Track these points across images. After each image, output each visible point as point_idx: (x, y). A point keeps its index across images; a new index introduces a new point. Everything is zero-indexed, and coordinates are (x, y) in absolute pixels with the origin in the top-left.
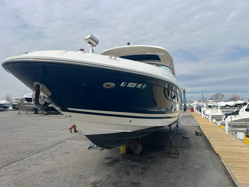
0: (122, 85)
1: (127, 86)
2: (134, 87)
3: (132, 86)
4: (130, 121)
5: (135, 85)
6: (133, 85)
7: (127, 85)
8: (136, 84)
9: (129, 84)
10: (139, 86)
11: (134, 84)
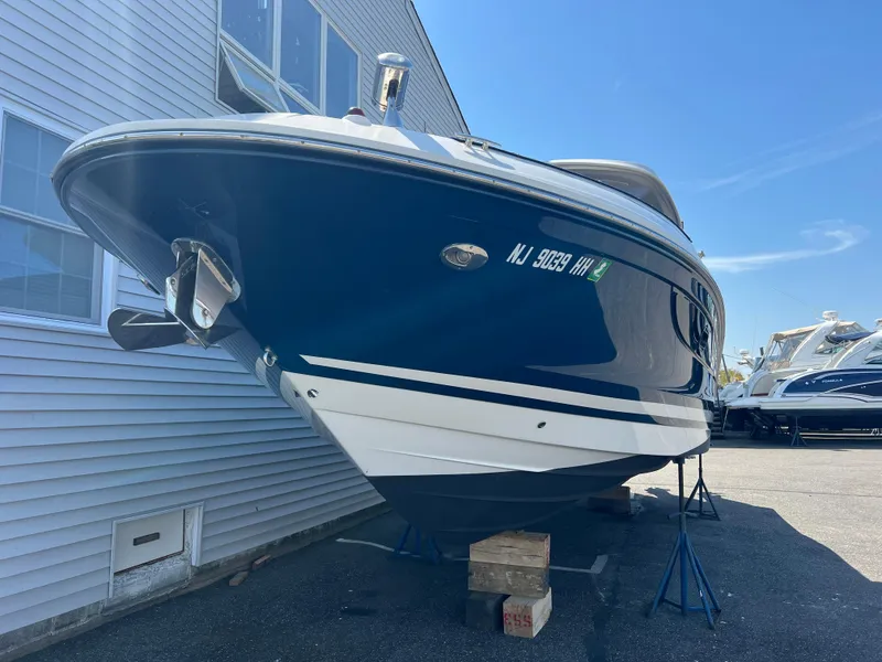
0: (515, 256)
1: (535, 265)
2: (559, 270)
3: (553, 264)
4: (541, 425)
5: (565, 263)
6: (557, 262)
7: (534, 257)
8: (570, 256)
9: (540, 257)
10: (582, 266)
11: (562, 254)
